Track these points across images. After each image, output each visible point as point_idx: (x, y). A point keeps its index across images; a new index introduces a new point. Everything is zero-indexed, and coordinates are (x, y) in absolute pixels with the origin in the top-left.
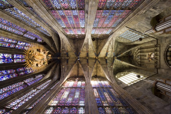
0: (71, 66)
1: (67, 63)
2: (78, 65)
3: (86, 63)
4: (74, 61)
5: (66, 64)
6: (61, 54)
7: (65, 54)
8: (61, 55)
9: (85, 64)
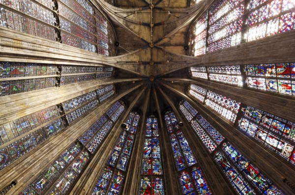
0: (166, 56)
1: (160, 63)
2: (164, 45)
3: (161, 26)
4: (158, 51)
5: (162, 65)
6: (145, 75)
7: (145, 67)
8: (147, 75)
9: (164, 29)
